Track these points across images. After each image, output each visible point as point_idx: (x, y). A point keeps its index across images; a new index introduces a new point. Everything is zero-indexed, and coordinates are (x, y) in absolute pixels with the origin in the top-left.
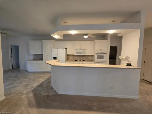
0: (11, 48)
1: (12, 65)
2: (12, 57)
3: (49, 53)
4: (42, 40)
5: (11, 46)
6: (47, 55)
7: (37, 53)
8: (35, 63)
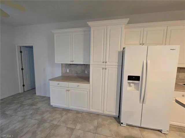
0: (21, 52)
1: (24, 86)
2: (22, 69)
3: (107, 60)
4: (90, 23)
5: (21, 47)
6: (104, 67)
7: (71, 63)
8: (68, 89)
